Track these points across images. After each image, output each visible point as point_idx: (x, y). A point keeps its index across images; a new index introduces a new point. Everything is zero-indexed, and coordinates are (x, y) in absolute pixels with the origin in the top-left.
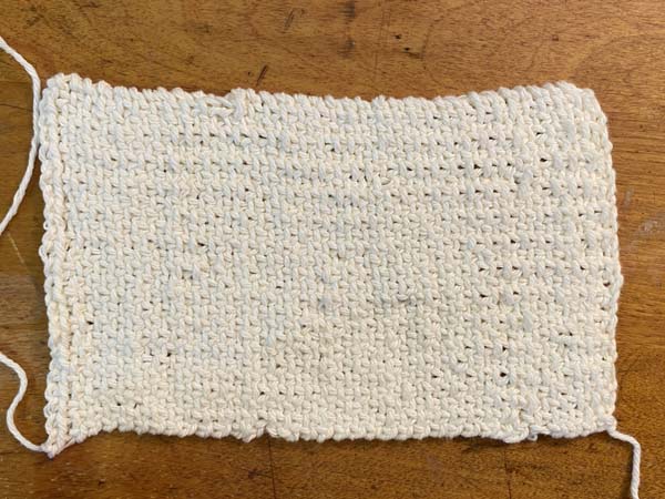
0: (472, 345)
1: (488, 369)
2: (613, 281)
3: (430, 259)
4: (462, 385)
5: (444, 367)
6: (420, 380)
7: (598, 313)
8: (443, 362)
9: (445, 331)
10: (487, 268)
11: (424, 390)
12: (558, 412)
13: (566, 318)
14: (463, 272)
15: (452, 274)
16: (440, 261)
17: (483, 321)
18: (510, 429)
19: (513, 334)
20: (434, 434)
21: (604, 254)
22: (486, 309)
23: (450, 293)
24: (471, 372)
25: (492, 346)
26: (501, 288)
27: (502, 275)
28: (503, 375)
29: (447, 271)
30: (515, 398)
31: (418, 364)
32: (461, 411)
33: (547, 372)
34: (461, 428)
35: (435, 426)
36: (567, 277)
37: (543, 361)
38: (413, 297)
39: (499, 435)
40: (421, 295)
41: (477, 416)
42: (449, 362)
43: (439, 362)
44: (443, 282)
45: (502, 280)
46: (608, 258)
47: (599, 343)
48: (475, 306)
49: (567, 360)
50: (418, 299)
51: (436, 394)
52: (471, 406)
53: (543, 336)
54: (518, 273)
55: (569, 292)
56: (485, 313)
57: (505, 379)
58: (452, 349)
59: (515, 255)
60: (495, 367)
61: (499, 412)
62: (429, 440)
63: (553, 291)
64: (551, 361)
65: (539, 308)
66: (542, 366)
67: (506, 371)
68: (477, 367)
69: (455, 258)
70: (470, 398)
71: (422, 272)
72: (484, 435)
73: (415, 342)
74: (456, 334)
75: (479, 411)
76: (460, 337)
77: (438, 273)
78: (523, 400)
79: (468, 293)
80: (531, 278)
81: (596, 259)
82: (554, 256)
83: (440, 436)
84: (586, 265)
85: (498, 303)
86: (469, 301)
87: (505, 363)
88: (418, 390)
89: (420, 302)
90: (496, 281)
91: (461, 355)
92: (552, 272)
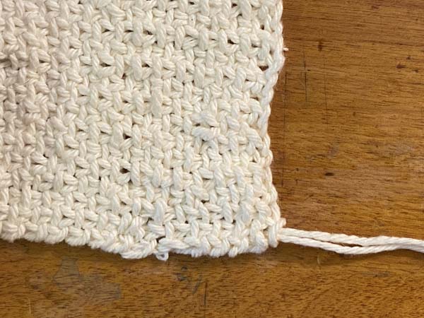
0: (84, 128)
1: (105, 162)
2: (270, 63)
3: (39, 10)
4: (69, 177)
5: (48, 153)
6: (17, 165)
7: (247, 102)
8: (47, 145)
9: (53, 106)
10: (111, 28)
11: (21, 180)
12: (197, 223)
13: (204, 105)
14: (82, 31)
15: (67, 33)
16: (52, 14)
17: (101, 97)
18: (129, 240)
19: (139, 118)
20: (29, 237)
21: (263, 28)
22: (106, 81)
23: (63, 57)
24: (82, 162)
25: (109, 132)
26: (129, 57)
27: (131, 40)
28: (124, 171)
29: (61, 28)
30: (138, 202)
31: (15, 144)
32: (69, 211)
33: (179, 172)
34: (66, 230)
35: (34, 227)
36: (211, 52)
37: (174, 157)
38: (13, 57)
39: (115, 247)
40: (24, 55)
41: (87, 220)
42: (55, 147)
43: (42, 144)
44: (55, 41)
45: (131, 48)
46: (267, 33)
47: (244, 139)
48: (93, 77)
49: (206, 159)
50: (20, 59)
51: (35, 187)
52: (80, 206)
53: (174, 125)
54: (151, 39)
55: (211, 72)
56: (105, 87)
57: (126, 177)
58: (59, 130)
59: (150, 16)
60: (114, 159)
61: (118, 218)
62: (22, 243)
63: (192, 68)
64: (185, 159)
65: (173, 89)
66: (174, 163)
67: (128, 167)
68: (89, 156)
69: (72, 12)
70: (80, 196)
71: (27, 25)
72: (94, 245)
73: (14, 116)
74: (67, 111)
75: (92, 214)
76: (71, 116)
77: (49, 28)
78: (149, 206)
79: (87, 59)
80: (167, 47)
81: (250, 31)
82: (198, 22)
83: (37, 240)
84: (235, 39)
85: (124, 76)
86: (87, 70)
87: (127, 155)
88: (12, 179)
89: (24, 64)
90: (123, 47)
91: (71, 139)
92: (193, 43)
